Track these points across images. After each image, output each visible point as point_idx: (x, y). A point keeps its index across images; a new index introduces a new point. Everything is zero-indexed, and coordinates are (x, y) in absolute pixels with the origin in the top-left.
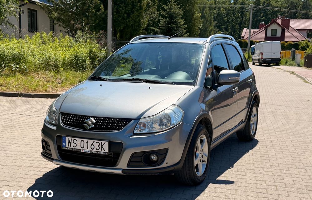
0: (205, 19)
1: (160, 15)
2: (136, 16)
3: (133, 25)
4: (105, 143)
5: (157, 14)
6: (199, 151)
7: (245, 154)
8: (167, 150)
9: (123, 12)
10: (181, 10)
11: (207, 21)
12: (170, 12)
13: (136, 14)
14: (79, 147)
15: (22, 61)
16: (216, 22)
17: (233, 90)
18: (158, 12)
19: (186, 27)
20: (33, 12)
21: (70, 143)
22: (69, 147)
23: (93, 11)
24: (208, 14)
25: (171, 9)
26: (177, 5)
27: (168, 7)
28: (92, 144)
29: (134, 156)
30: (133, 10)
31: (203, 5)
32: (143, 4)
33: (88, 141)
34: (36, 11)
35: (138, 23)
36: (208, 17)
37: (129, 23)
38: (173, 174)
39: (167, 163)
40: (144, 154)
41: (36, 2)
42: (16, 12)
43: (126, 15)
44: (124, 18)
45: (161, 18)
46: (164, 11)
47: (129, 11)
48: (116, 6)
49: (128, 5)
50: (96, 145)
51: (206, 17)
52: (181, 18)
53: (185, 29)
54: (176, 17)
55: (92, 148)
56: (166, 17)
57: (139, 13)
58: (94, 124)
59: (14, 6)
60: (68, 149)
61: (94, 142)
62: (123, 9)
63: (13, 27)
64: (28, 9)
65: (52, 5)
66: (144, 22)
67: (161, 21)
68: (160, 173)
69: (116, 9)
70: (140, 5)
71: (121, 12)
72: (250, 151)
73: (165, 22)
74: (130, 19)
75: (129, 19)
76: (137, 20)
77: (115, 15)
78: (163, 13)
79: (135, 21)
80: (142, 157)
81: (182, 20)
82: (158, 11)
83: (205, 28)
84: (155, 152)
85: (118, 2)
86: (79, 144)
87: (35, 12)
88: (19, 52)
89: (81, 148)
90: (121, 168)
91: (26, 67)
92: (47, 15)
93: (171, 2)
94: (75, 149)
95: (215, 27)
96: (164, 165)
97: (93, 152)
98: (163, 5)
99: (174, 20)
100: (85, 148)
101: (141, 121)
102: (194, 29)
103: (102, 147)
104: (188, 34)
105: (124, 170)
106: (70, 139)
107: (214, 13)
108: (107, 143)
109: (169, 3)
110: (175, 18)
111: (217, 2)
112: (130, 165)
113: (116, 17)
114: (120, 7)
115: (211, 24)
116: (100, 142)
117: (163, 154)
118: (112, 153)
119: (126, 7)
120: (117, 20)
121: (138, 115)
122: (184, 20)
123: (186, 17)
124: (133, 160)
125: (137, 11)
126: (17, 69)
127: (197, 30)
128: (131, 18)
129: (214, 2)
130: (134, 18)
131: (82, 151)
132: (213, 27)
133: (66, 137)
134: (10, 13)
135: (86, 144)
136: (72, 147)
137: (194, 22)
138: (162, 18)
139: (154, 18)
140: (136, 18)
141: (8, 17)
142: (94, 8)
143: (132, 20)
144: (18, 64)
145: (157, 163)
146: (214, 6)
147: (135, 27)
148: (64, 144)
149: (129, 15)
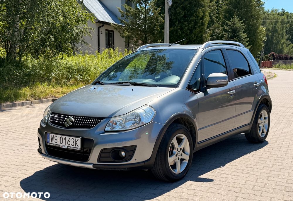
0: (277, 33)
1: (224, 30)
2: (198, 32)
3: (196, 40)
4: (78, 139)
5: (221, 29)
6: (176, 149)
7: (246, 155)
8: (135, 147)
9: (186, 29)
10: (244, 25)
11: (279, 35)
12: (233, 27)
13: (198, 30)
14: (58, 143)
15: (85, 73)
16: (288, 36)
17: (228, 92)
18: (223, 28)
19: (248, 40)
20: (110, 32)
21: (52, 139)
22: (52, 143)
23: (158, 29)
24: (280, 29)
25: (234, 24)
26: (240, 20)
27: (231, 23)
28: (69, 141)
29: (103, 151)
30: (195, 26)
31: (275, 21)
32: (205, 21)
33: (65, 138)
34: (113, 31)
35: (200, 38)
36: (280, 31)
37: (192, 38)
38: (147, 170)
39: (136, 160)
40: (112, 150)
41: (110, 24)
42: (90, 33)
43: (189, 31)
44: (187, 34)
45: (224, 33)
46: (228, 27)
47: (191, 27)
48: (180, 24)
49: (191, 22)
50: (71, 141)
51: (278, 31)
52: (244, 32)
53: (247, 42)
54: (239, 31)
55: (69, 144)
56: (229, 32)
57: (201, 29)
58: (72, 122)
59: (89, 27)
60: (51, 144)
61: (70, 138)
62: (186, 26)
63: (87, 45)
64: (106, 30)
65: (124, 25)
66: (206, 37)
67: (224, 35)
68: (128, 168)
69: (180, 26)
70: (202, 22)
71: (184, 29)
72: (253, 153)
73: (228, 36)
74: (193, 35)
75: (191, 35)
76: (200, 35)
77: (179, 31)
78: (227, 28)
79: (197, 37)
80: (110, 153)
81: (244, 34)
82: (222, 26)
83: (277, 41)
84: (123, 149)
85: (182, 20)
86: (59, 141)
87: (112, 33)
88: (84, 65)
89: (60, 144)
90: (92, 162)
91: (88, 78)
92: (120, 34)
93: (234, 18)
94: (56, 144)
95: (287, 40)
96: (132, 161)
97: (69, 148)
98: (227, 21)
99: (236, 34)
100: (64, 144)
101: (112, 119)
102: (257, 42)
103: (76, 143)
104: (250, 46)
105: (94, 165)
106: (52, 135)
107: (287, 27)
108: (80, 139)
109: (233, 19)
110: (237, 32)
111: (289, 17)
112: (100, 160)
113: (180, 33)
114: (184, 24)
115: (283, 37)
116: (74, 138)
117: (131, 151)
118: (87, 149)
119: (189, 24)
120: (180, 36)
121: (110, 114)
122: (247, 34)
123: (250, 31)
124: (103, 155)
125: (199, 27)
126: (81, 80)
127: (260, 43)
128: (194, 33)
129: (287, 17)
130: (197, 34)
131: (61, 147)
132: (285, 40)
133: (50, 134)
134: (85, 33)
135: (64, 140)
136: (54, 143)
137: (257, 35)
138: (226, 33)
139: (218, 33)
140: (198, 34)
141: (83, 37)
142: (159, 26)
143: (194, 36)
144: (81, 75)
145: (125, 159)
146: (287, 20)
147: (198, 42)
148: (48, 140)
149: (191, 31)
